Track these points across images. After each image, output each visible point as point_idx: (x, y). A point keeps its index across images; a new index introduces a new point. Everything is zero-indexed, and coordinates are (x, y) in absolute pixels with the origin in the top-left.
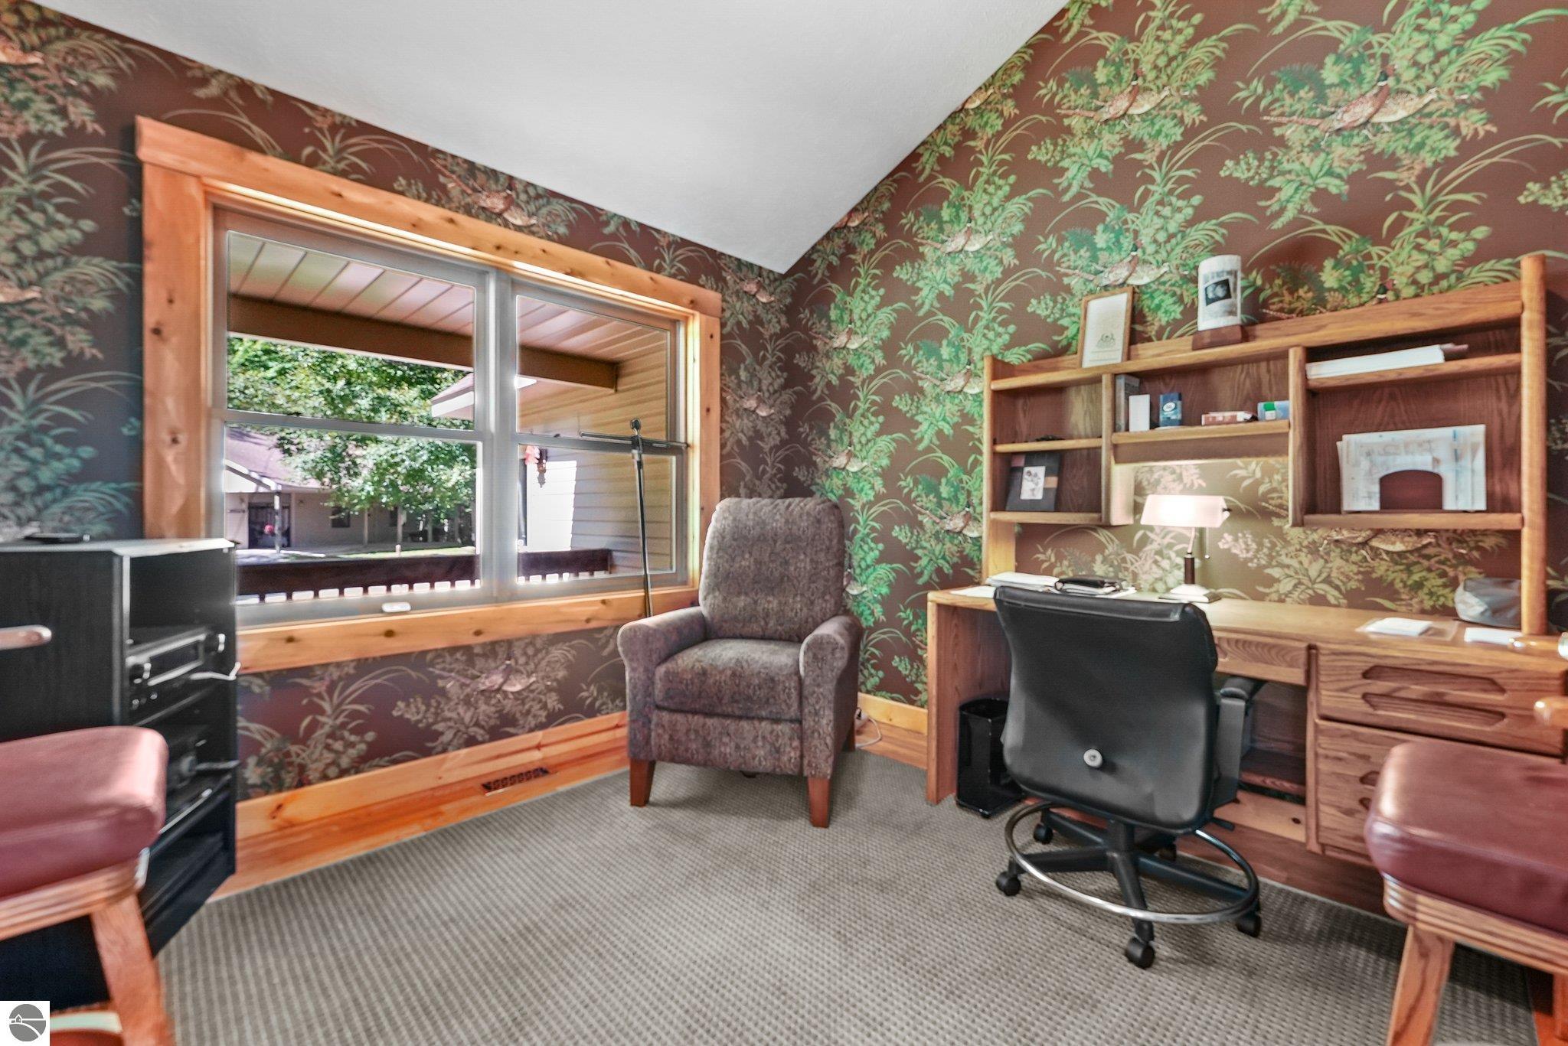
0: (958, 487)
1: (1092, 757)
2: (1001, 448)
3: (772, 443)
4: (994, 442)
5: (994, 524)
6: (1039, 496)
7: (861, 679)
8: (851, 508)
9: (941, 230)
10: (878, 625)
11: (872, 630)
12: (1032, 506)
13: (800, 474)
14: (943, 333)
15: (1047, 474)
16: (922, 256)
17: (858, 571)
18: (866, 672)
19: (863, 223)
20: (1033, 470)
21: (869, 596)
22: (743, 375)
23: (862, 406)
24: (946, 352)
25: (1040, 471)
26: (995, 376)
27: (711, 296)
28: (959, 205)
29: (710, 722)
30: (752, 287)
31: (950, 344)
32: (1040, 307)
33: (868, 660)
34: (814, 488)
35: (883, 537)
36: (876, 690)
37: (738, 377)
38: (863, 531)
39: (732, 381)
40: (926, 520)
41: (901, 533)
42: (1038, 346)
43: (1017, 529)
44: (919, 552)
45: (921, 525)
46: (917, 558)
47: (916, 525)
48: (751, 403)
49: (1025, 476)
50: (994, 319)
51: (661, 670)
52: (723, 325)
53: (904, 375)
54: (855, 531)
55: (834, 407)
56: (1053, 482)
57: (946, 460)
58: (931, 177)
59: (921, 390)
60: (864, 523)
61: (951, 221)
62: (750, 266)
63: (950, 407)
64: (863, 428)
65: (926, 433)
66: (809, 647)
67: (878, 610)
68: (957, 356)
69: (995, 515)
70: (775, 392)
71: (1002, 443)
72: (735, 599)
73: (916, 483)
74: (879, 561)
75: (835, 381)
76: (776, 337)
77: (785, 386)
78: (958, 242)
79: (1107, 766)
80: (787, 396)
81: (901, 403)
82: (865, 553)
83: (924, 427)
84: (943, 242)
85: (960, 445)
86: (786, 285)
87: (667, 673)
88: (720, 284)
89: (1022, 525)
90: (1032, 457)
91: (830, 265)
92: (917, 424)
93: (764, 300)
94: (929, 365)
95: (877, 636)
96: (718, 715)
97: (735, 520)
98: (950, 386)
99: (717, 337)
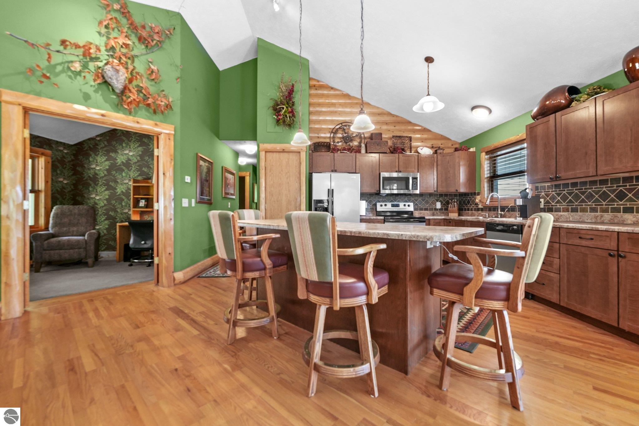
0: (127, 203)
1: (143, 242)
2: (135, 196)
3: (68, 190)
4: (134, 195)
5: (134, 211)
6: (143, 206)
7: (100, 248)
8: (97, 207)
9: (123, 148)
10: (105, 235)
11: (103, 236)
12: (142, 207)
13: (79, 198)
14: (124, 170)
15: (145, 201)
16: (118, 152)
17: (99, 223)
18: (101, 247)
19: (101, 140)
20: (142, 201)
21: (102, 228)
22: (58, 172)
23: (100, 183)
24: (124, 174)
25: (143, 201)
26: (134, 183)
27: (49, 152)
28: (127, 144)
29: (61, 251)
30: (61, 148)
31: (125, 173)
32: (145, 169)
33: (102, 243)
34: (84, 202)
35: (107, 214)
36: (104, 250)
37: (57, 172)
38: (100, 213)
39: (55, 173)
40: (119, 210)
41: (112, 213)
42: (145, 177)
43: (140, 212)
44: (117, 217)
45: (117, 211)
46: (116, 219)
47: (115, 211)
48: (61, 179)
49: (141, 202)
50: (135, 170)
51: (46, 242)
52: (52, 158)
53: (113, 178)
54: (98, 213)
55: (91, 182)
56: (146, 203)
57: (124, 197)
58: (120, 136)
59: (117, 182)
60: (100, 212)
61: (125, 147)
62: (61, 143)
63: (125, 186)
64: (101, 189)
65: (119, 191)
66: (88, 234)
67: (105, 231)
68: (127, 176)
69: (134, 209)
70: (69, 176)
71: (136, 195)
72: (62, 229)
73: (116, 202)
74: (105, 220)
75: (91, 176)
76: (69, 162)
77: (73, 175)
78: (127, 152)
79: (145, 243)
80: (73, 177)
81: (112, 184)
82: (101, 218)
83: (118, 190)
84: (123, 151)
85: (127, 194)
86: (73, 148)
87: (48, 242)
88: (51, 148)
89: (141, 211)
90: (142, 199)
91: (90, 147)
92: (117, 189)
93: (66, 152)
94: (120, 177)
95: (104, 238)
96: (63, 249)
97: (61, 211)
98: (125, 182)
99: (50, 163)
